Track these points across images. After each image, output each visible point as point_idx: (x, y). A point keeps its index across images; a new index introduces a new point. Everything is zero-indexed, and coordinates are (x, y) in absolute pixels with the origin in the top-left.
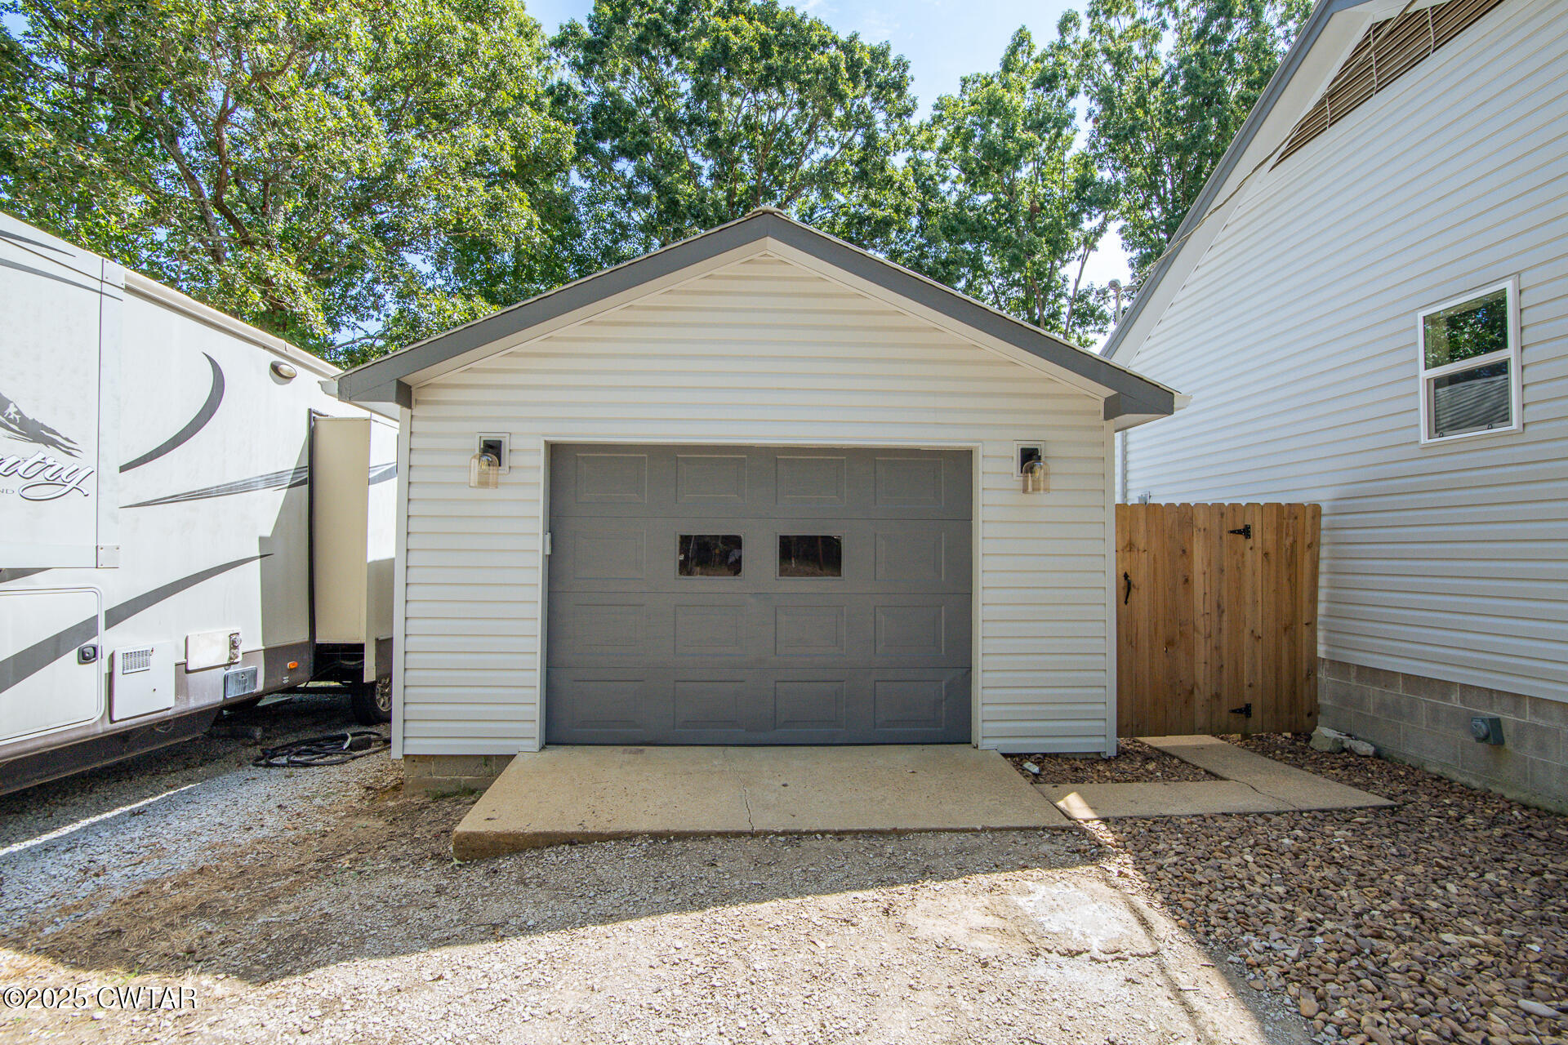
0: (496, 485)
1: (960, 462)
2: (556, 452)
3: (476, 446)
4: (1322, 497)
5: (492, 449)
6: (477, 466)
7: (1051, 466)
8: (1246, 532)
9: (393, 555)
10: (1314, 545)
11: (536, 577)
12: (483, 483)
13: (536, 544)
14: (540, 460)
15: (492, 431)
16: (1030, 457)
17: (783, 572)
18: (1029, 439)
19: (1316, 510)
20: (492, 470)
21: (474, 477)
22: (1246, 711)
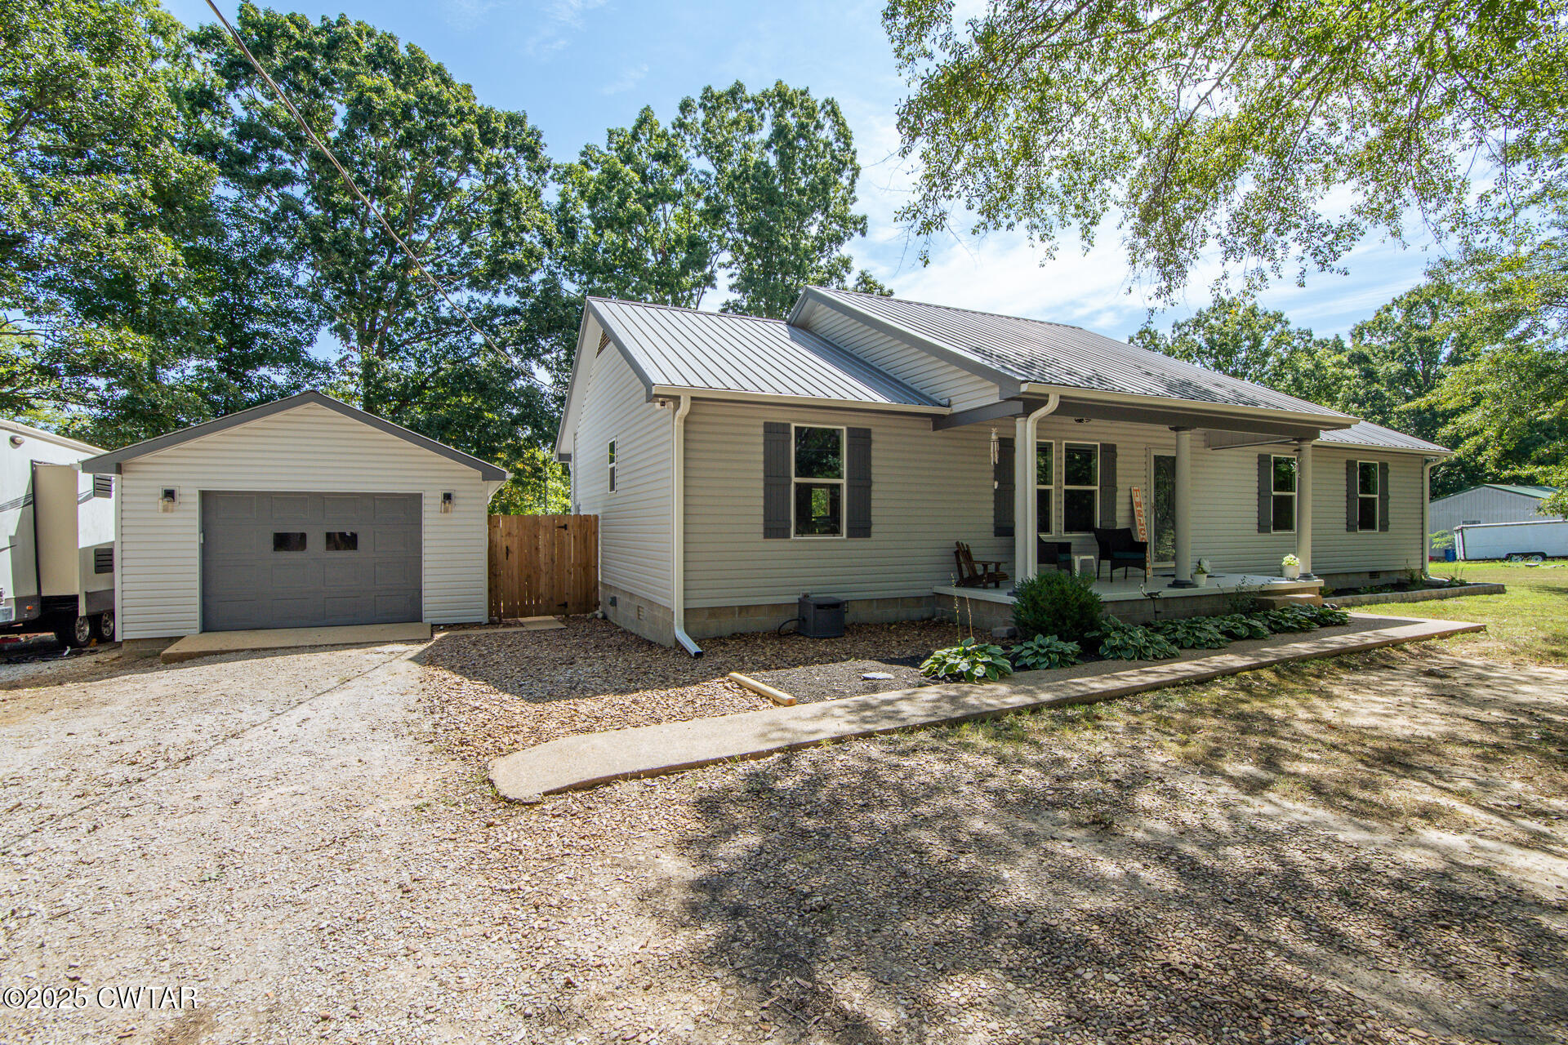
0: (172, 511)
1: (418, 497)
2: (205, 496)
3: (161, 494)
4: (598, 512)
5: (170, 494)
6: (161, 504)
7: (459, 501)
8: (565, 527)
9: (112, 538)
10: (596, 533)
11: (196, 554)
12: (165, 510)
13: (195, 539)
14: (196, 499)
15: (169, 485)
16: (448, 497)
17: (328, 548)
18: (447, 489)
19: (596, 517)
20: (170, 504)
21: (161, 507)
22: (565, 605)
